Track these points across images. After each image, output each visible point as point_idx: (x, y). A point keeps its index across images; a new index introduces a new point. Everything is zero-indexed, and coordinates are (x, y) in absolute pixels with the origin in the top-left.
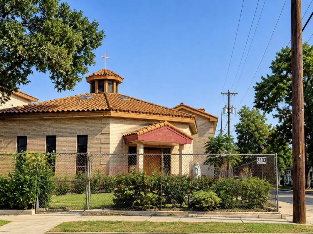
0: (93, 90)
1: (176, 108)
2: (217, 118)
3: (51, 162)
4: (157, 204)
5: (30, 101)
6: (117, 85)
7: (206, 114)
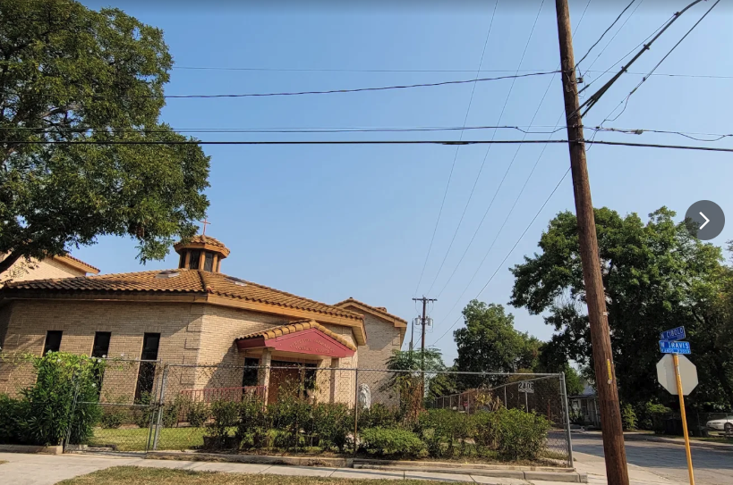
0: (182, 265)
1: (340, 304)
2: (406, 323)
3: (97, 373)
4: (288, 445)
5: (85, 273)
6: (218, 261)
7: (388, 315)
